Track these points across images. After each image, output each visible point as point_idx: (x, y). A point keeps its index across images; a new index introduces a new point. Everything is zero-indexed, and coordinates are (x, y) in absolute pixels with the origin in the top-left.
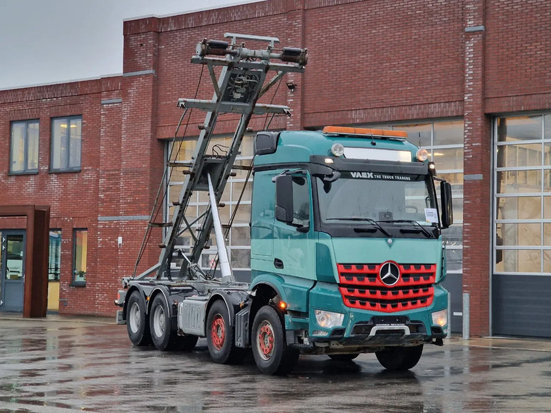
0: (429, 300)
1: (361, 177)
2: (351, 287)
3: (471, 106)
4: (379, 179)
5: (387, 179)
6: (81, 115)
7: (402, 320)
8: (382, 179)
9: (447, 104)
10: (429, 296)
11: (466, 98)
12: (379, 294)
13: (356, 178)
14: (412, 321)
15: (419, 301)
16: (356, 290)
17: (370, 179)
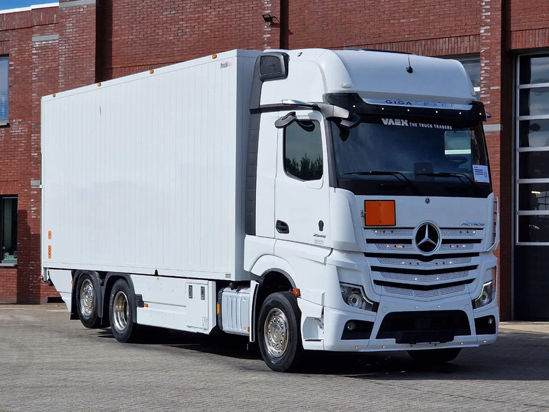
3: (489, 41)
6: (8, 55)
9: (459, 39)
11: (482, 31)
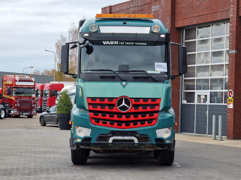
0: (154, 121)
1: (109, 44)
2: (96, 112)
3: (233, 12)
4: (122, 45)
5: (128, 45)
7: (133, 134)
8: (125, 45)
10: (154, 119)
12: (115, 117)
13: (106, 45)
14: (140, 135)
15: (146, 122)
16: (100, 114)
17: (116, 45)
